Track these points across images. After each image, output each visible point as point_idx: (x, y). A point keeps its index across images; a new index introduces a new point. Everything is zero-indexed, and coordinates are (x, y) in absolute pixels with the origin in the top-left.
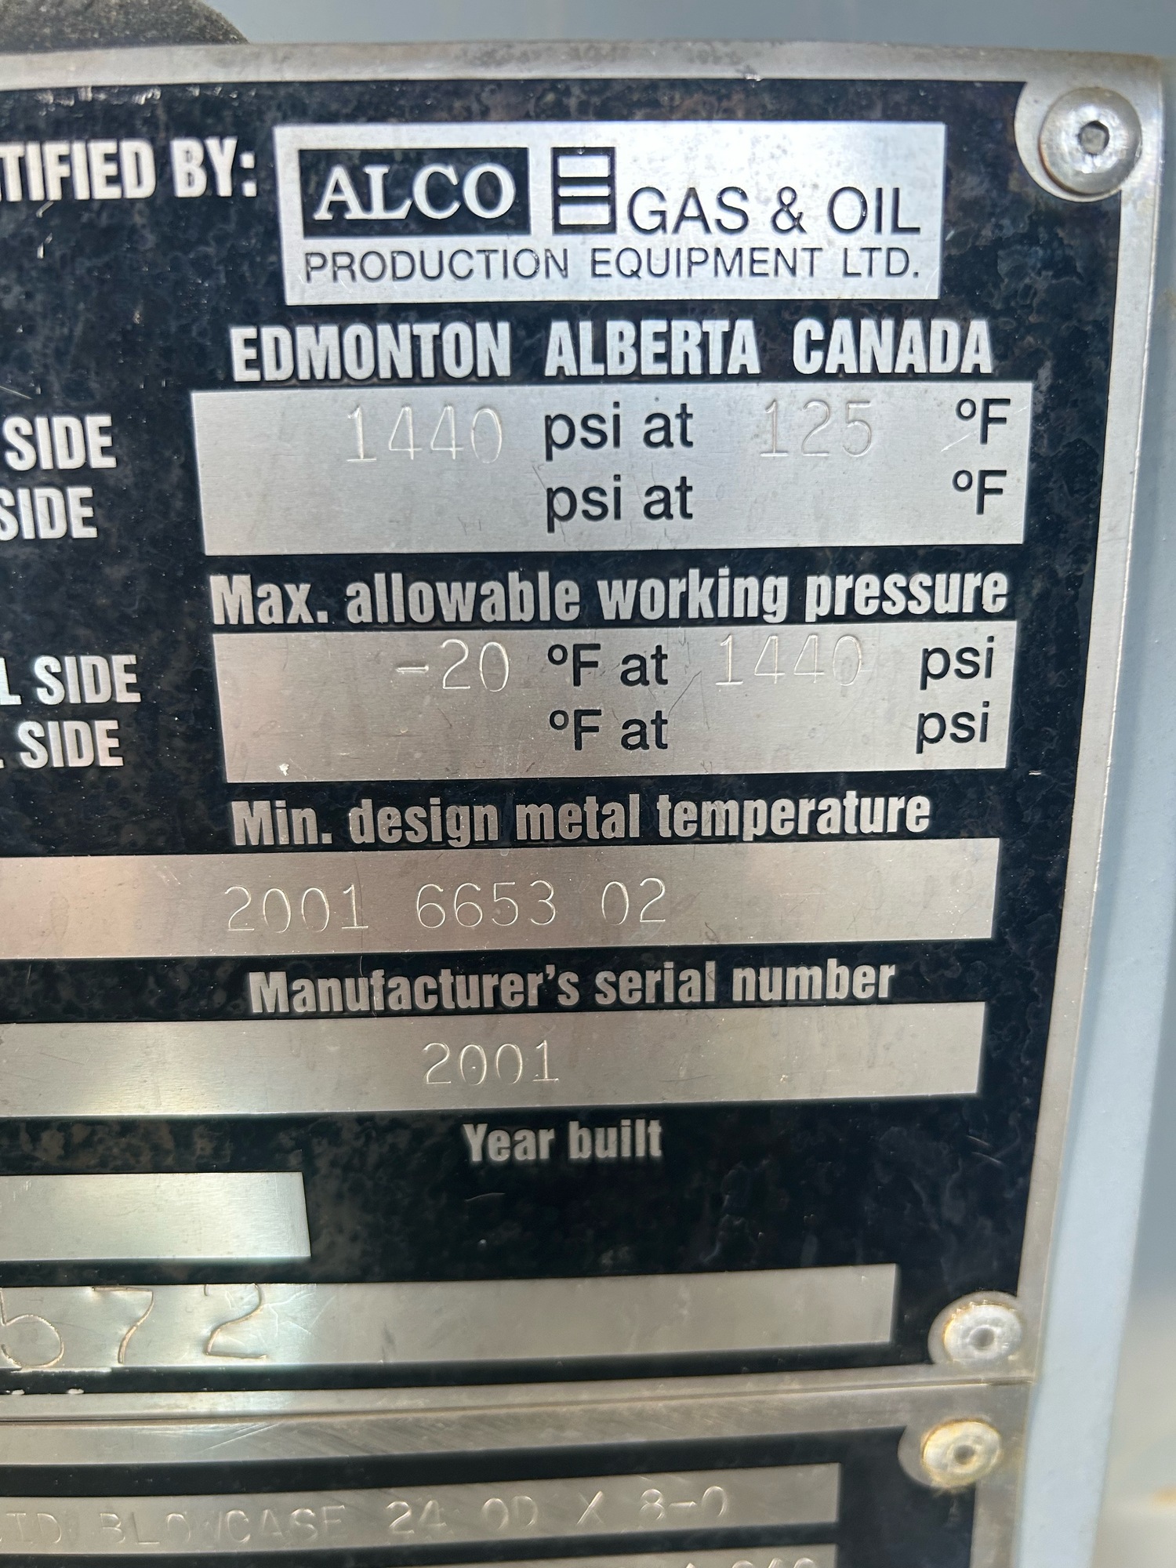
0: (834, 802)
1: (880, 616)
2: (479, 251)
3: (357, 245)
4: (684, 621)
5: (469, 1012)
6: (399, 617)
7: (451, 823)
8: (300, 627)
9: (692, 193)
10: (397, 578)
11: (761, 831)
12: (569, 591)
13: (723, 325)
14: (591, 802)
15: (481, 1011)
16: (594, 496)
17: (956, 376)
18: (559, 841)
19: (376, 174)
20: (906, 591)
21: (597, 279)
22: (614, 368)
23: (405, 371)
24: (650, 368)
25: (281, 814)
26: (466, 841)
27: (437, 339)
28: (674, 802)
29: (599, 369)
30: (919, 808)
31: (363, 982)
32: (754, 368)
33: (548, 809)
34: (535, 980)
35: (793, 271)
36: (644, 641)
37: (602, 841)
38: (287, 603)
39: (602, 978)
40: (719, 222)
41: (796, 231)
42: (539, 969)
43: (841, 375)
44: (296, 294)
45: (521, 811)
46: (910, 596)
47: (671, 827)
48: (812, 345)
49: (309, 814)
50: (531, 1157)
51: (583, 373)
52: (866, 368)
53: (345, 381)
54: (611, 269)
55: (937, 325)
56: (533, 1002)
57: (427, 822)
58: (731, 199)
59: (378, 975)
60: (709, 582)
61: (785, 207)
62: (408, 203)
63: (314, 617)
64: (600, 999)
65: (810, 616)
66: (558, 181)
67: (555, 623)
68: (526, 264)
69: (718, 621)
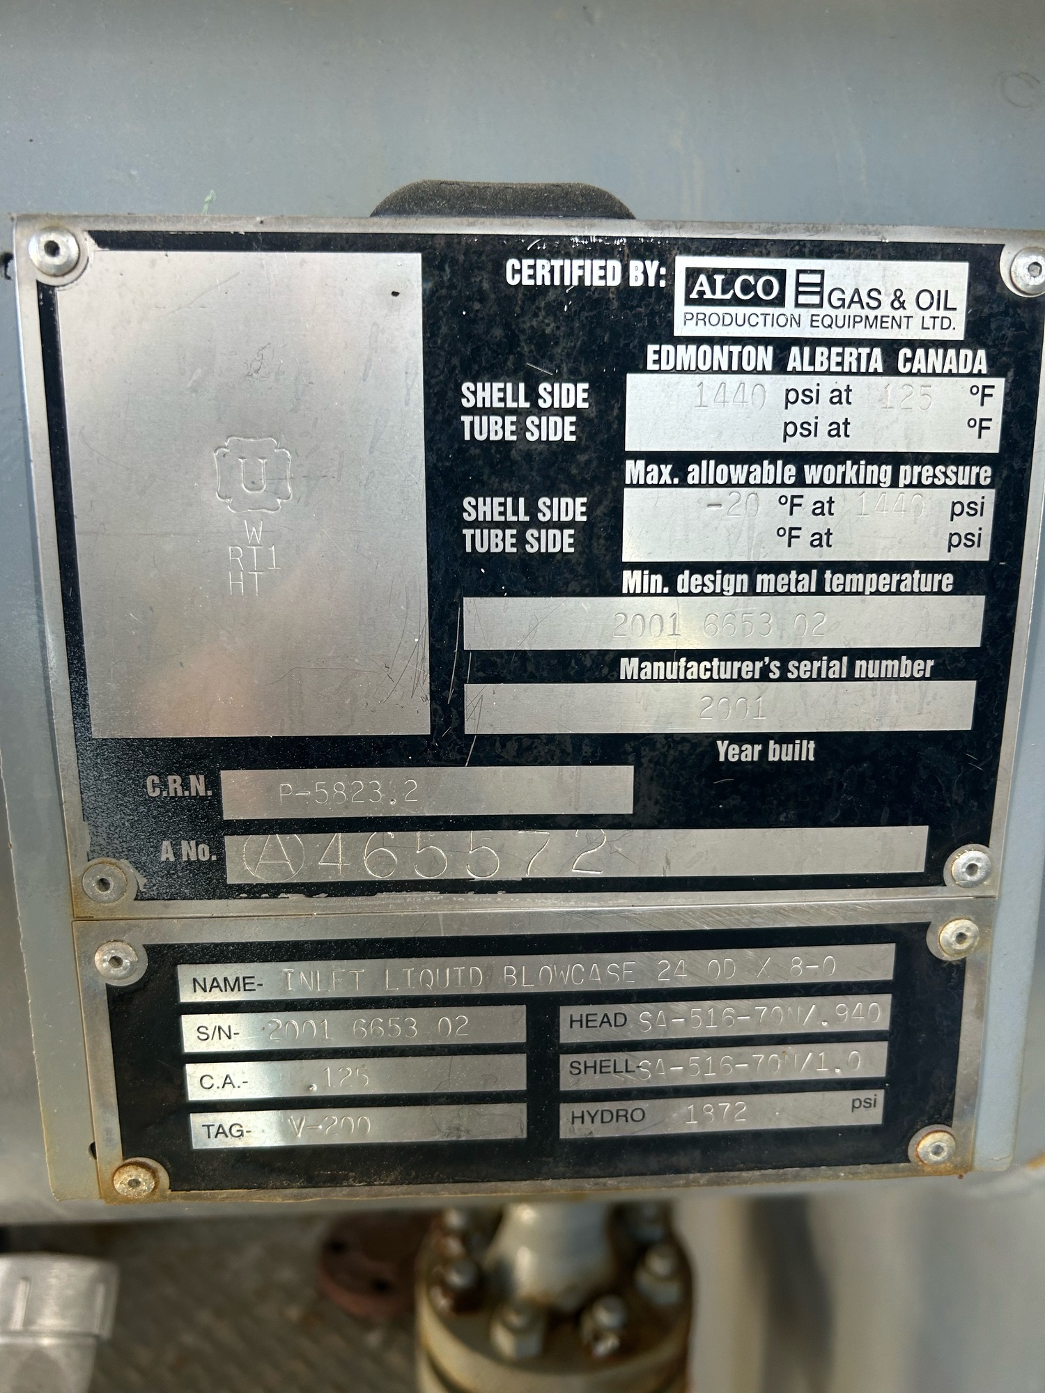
0: (907, 575)
1: (933, 485)
2: (762, 314)
3: (708, 310)
4: (843, 485)
5: (726, 680)
6: (711, 481)
7: (725, 582)
8: (665, 485)
9: (857, 291)
10: (712, 463)
11: (873, 590)
12: (791, 470)
13: (867, 350)
14: (793, 573)
15: (731, 680)
16: (805, 426)
17: (970, 375)
18: (777, 593)
19: (719, 279)
20: (945, 474)
21: (813, 328)
22: (818, 368)
23: (725, 367)
24: (834, 368)
25: (646, 578)
26: (732, 592)
27: (741, 353)
28: (833, 574)
29: (811, 369)
30: (948, 579)
31: (675, 664)
32: (880, 370)
33: (772, 576)
34: (759, 665)
35: (899, 326)
36: (823, 494)
37: (797, 594)
38: (660, 474)
39: (792, 664)
40: (868, 304)
41: (901, 309)
42: (762, 659)
43: (919, 374)
44: (678, 332)
45: (759, 577)
46: (947, 477)
47: (831, 587)
48: (907, 360)
49: (659, 578)
50: (749, 759)
51: (804, 370)
52: (930, 371)
53: (698, 371)
54: (819, 324)
55: (963, 352)
56: (757, 676)
57: (714, 582)
58: (874, 294)
59: (683, 660)
60: (855, 467)
61: (897, 298)
62: (732, 292)
63: (672, 481)
64: (790, 675)
65: (901, 485)
66: (798, 284)
67: (783, 485)
68: (782, 321)
69: (858, 486)
